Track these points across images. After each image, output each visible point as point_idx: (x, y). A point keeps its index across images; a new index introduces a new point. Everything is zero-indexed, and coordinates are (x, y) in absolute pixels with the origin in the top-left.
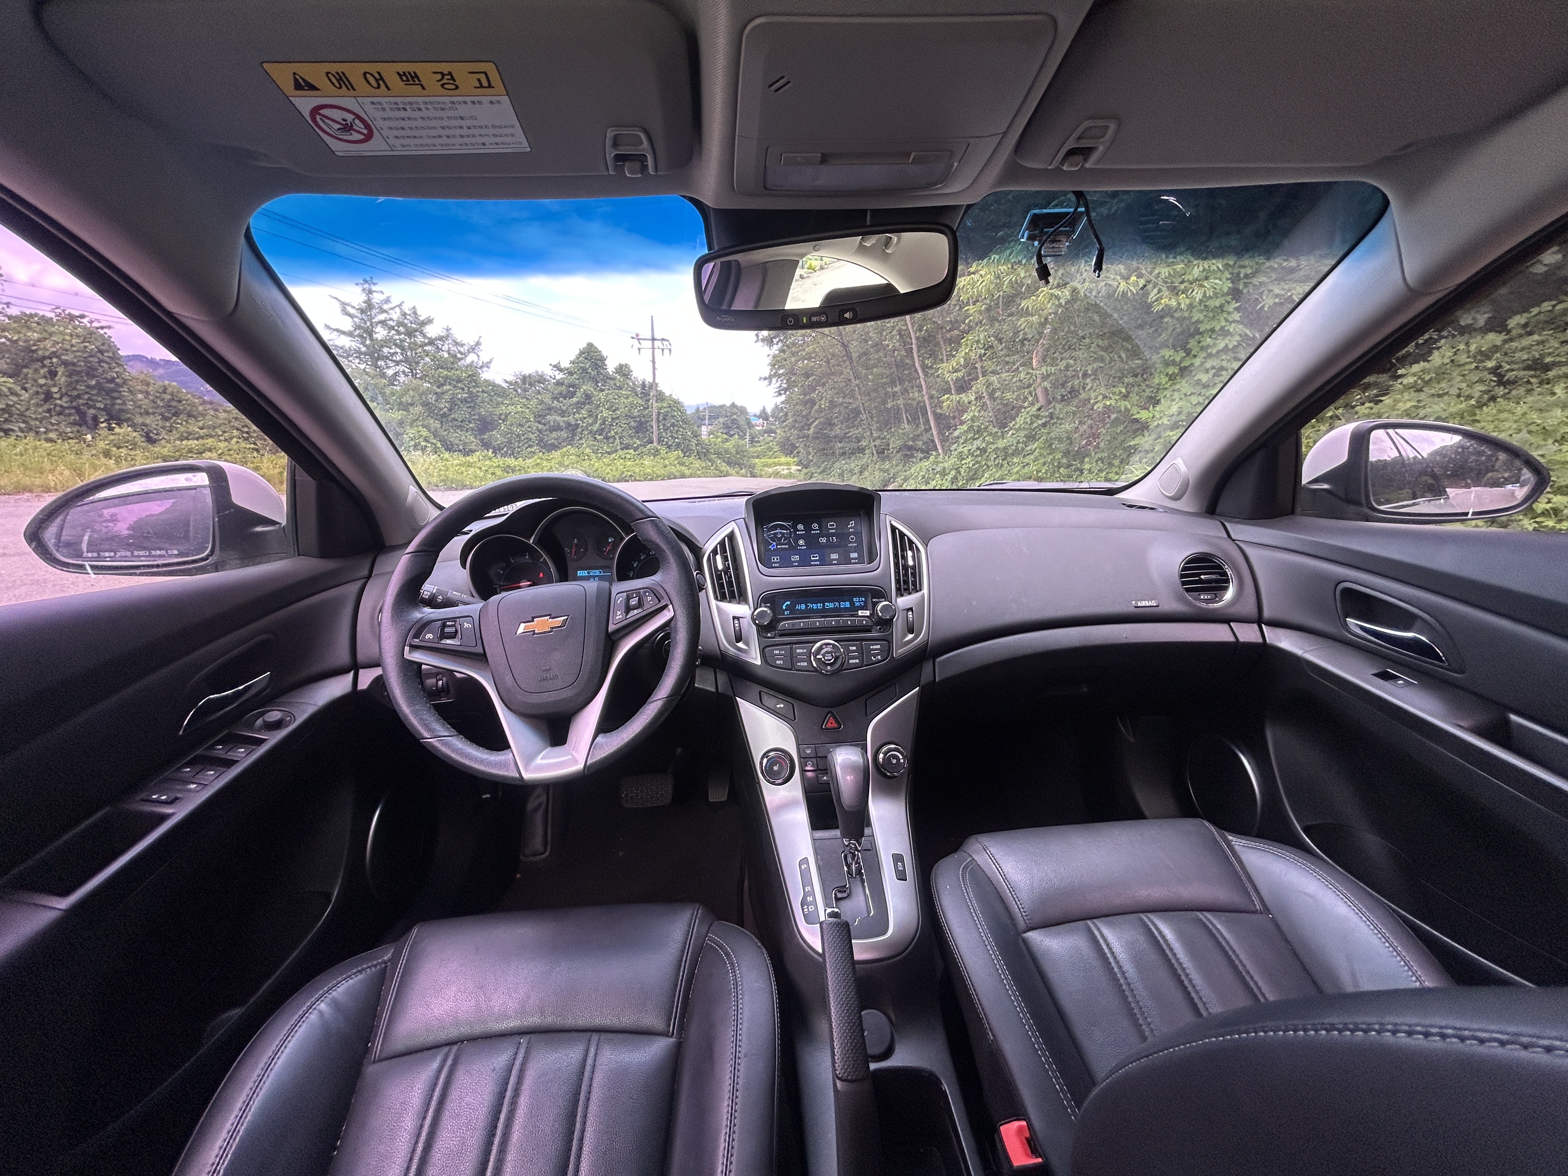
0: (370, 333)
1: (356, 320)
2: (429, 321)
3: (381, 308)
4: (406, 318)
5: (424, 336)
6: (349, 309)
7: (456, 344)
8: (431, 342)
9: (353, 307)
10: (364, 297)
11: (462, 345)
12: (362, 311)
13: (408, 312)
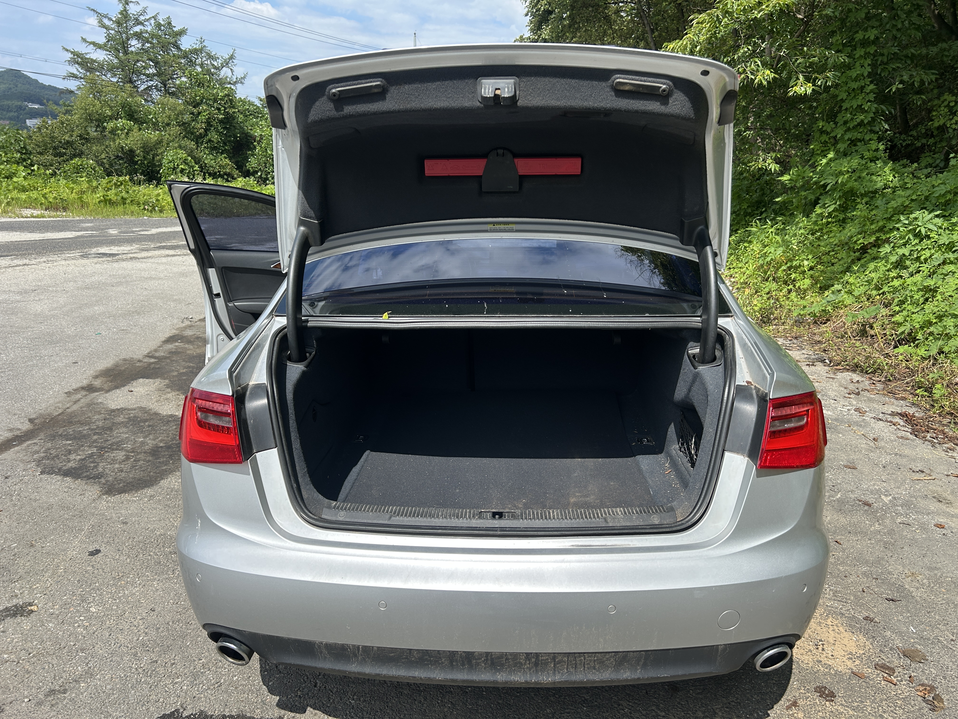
0: (125, 46)
1: (112, 32)
2: (182, 32)
3: (137, 19)
4: (160, 29)
5: (178, 48)
6: (106, 22)
7: (210, 57)
8: (186, 55)
9: (110, 19)
10: (121, 7)
11: (216, 59)
12: (119, 23)
13: (162, 23)
